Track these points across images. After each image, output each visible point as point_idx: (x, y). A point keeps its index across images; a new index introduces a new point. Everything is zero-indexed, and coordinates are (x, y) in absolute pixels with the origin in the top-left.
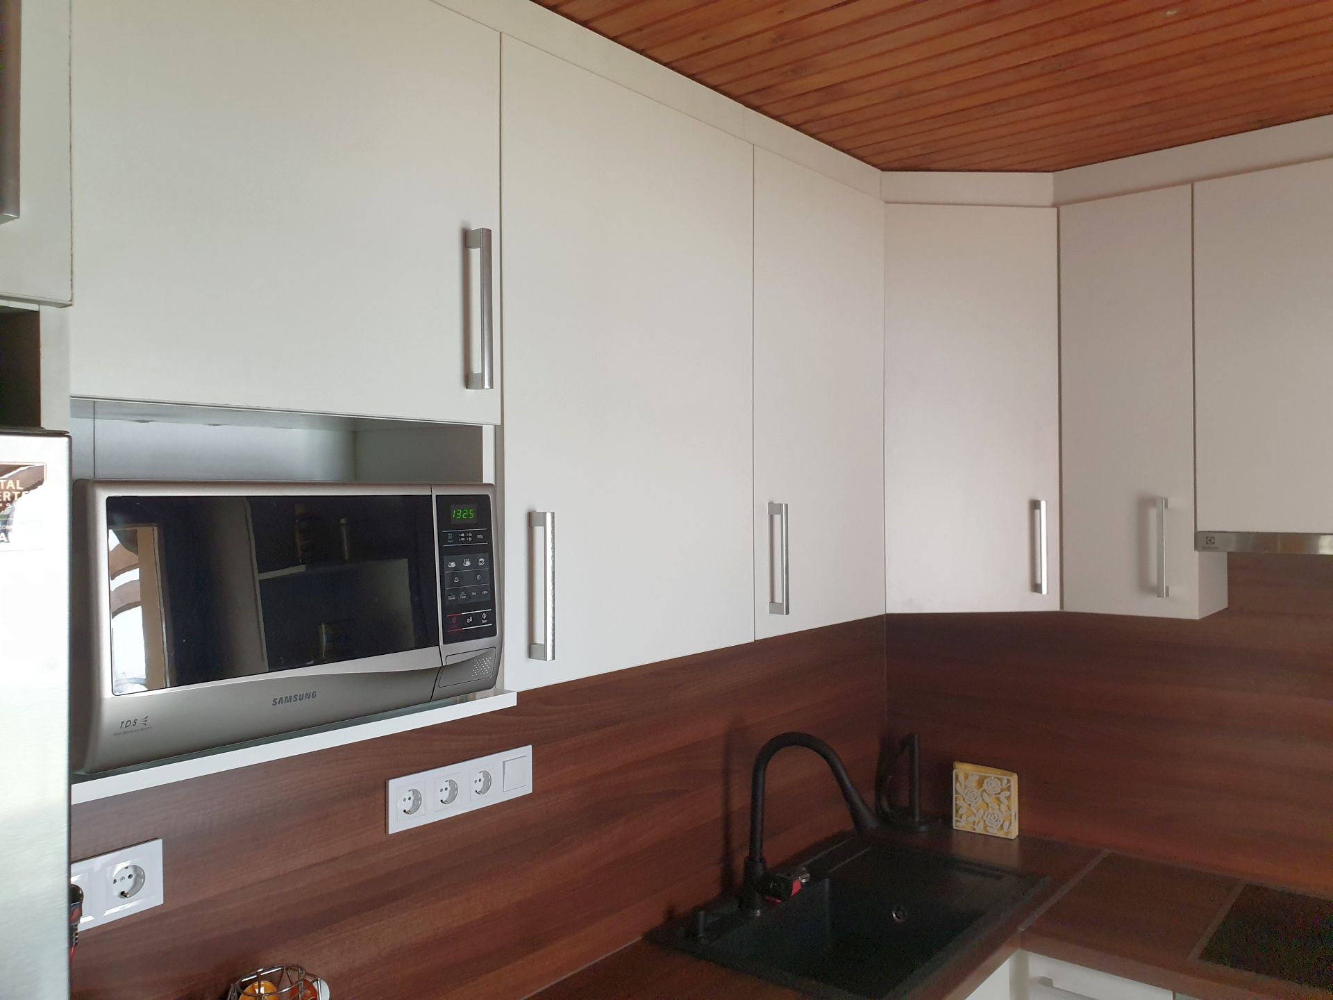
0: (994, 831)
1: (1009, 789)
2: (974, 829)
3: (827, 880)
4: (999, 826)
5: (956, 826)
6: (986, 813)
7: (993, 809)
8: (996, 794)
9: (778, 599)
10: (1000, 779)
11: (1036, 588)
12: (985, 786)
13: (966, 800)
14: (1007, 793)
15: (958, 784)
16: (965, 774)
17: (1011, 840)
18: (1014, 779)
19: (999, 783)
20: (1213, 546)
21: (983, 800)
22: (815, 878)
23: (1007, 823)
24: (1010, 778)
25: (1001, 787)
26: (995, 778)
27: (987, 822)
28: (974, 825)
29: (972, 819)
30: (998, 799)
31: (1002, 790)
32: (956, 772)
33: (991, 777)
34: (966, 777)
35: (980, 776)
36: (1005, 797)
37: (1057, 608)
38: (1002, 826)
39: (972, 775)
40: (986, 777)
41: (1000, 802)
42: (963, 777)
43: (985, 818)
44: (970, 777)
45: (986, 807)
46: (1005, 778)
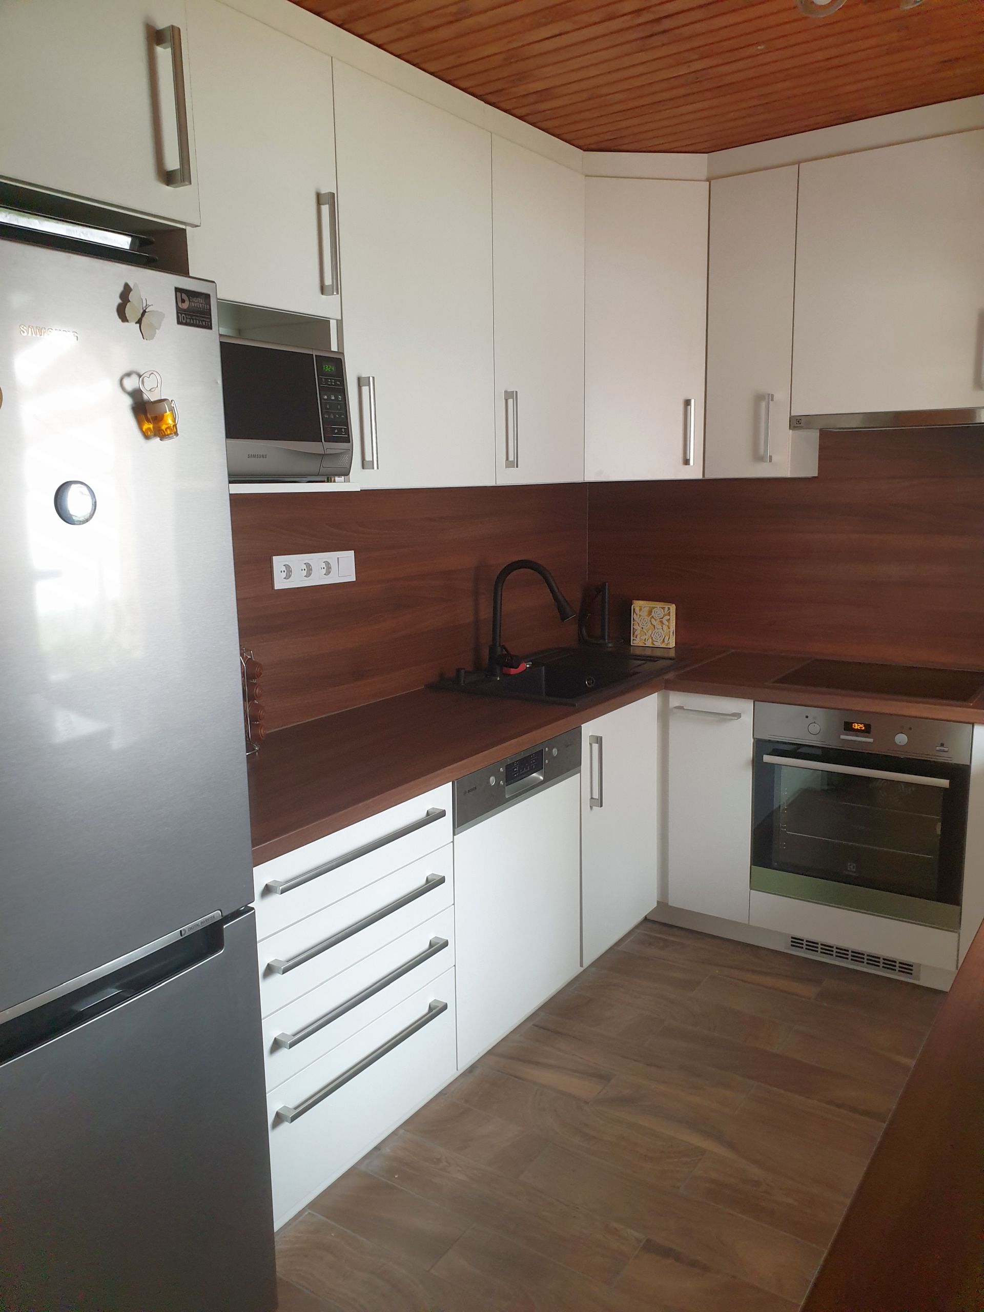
0: (658, 644)
1: (669, 613)
2: (645, 644)
3: (543, 667)
4: (662, 640)
5: (633, 643)
6: (653, 633)
7: (657, 629)
8: (660, 619)
9: (511, 458)
10: (663, 608)
11: (686, 462)
12: (653, 614)
13: (640, 625)
14: (669, 617)
15: (635, 614)
16: (640, 607)
17: (670, 648)
18: (673, 608)
19: (662, 611)
20: (799, 425)
21: (651, 624)
22: (535, 664)
23: (667, 638)
24: (669, 606)
25: (663, 613)
26: (659, 608)
27: (654, 639)
28: (645, 641)
29: (643, 638)
30: (661, 622)
31: (665, 615)
32: (634, 606)
33: (657, 607)
34: (640, 610)
35: (650, 607)
36: (667, 620)
37: (700, 477)
38: (664, 640)
39: (644, 607)
40: (654, 608)
41: (663, 623)
42: (638, 610)
43: (652, 636)
44: (643, 609)
45: (653, 628)
46: (667, 607)
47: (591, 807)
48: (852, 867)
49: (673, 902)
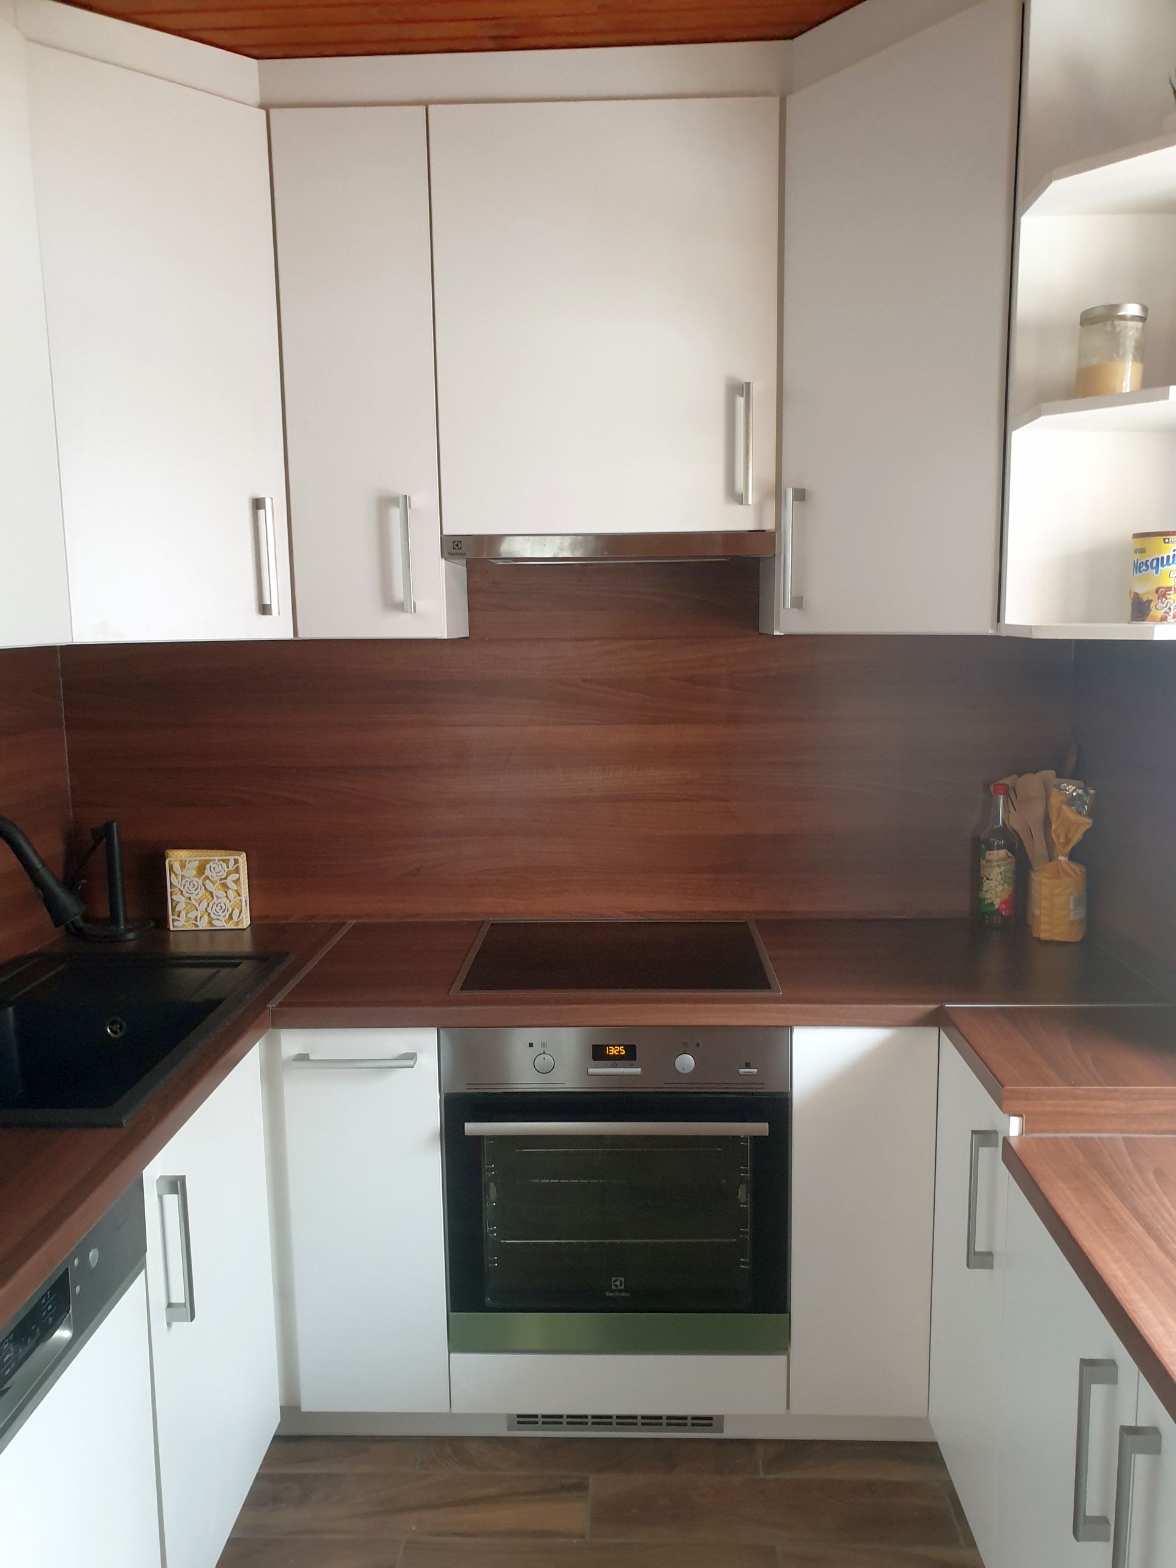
0: (220, 924)
1: (237, 870)
2: (197, 926)
4: (227, 916)
5: (173, 926)
6: (211, 905)
7: (218, 898)
8: (221, 879)
10: (226, 861)
11: (264, 609)
12: (207, 872)
13: (185, 893)
14: (235, 876)
15: (173, 875)
16: (181, 861)
17: (244, 929)
18: (242, 858)
19: (224, 865)
20: (459, 552)
21: (205, 888)
23: (237, 911)
24: (236, 857)
25: (227, 870)
26: (219, 860)
27: (212, 915)
28: (196, 920)
29: (192, 915)
30: (225, 886)
31: (229, 873)
32: (169, 861)
33: (214, 860)
34: (183, 866)
35: (200, 861)
36: (233, 881)
37: (289, 636)
38: (231, 916)
39: (190, 862)
40: (208, 862)
41: (228, 887)
42: (178, 866)
43: (209, 910)
44: (187, 865)
45: (209, 897)
46: (232, 858)
47: (169, 1324)
48: (618, 1283)
49: (309, 1404)
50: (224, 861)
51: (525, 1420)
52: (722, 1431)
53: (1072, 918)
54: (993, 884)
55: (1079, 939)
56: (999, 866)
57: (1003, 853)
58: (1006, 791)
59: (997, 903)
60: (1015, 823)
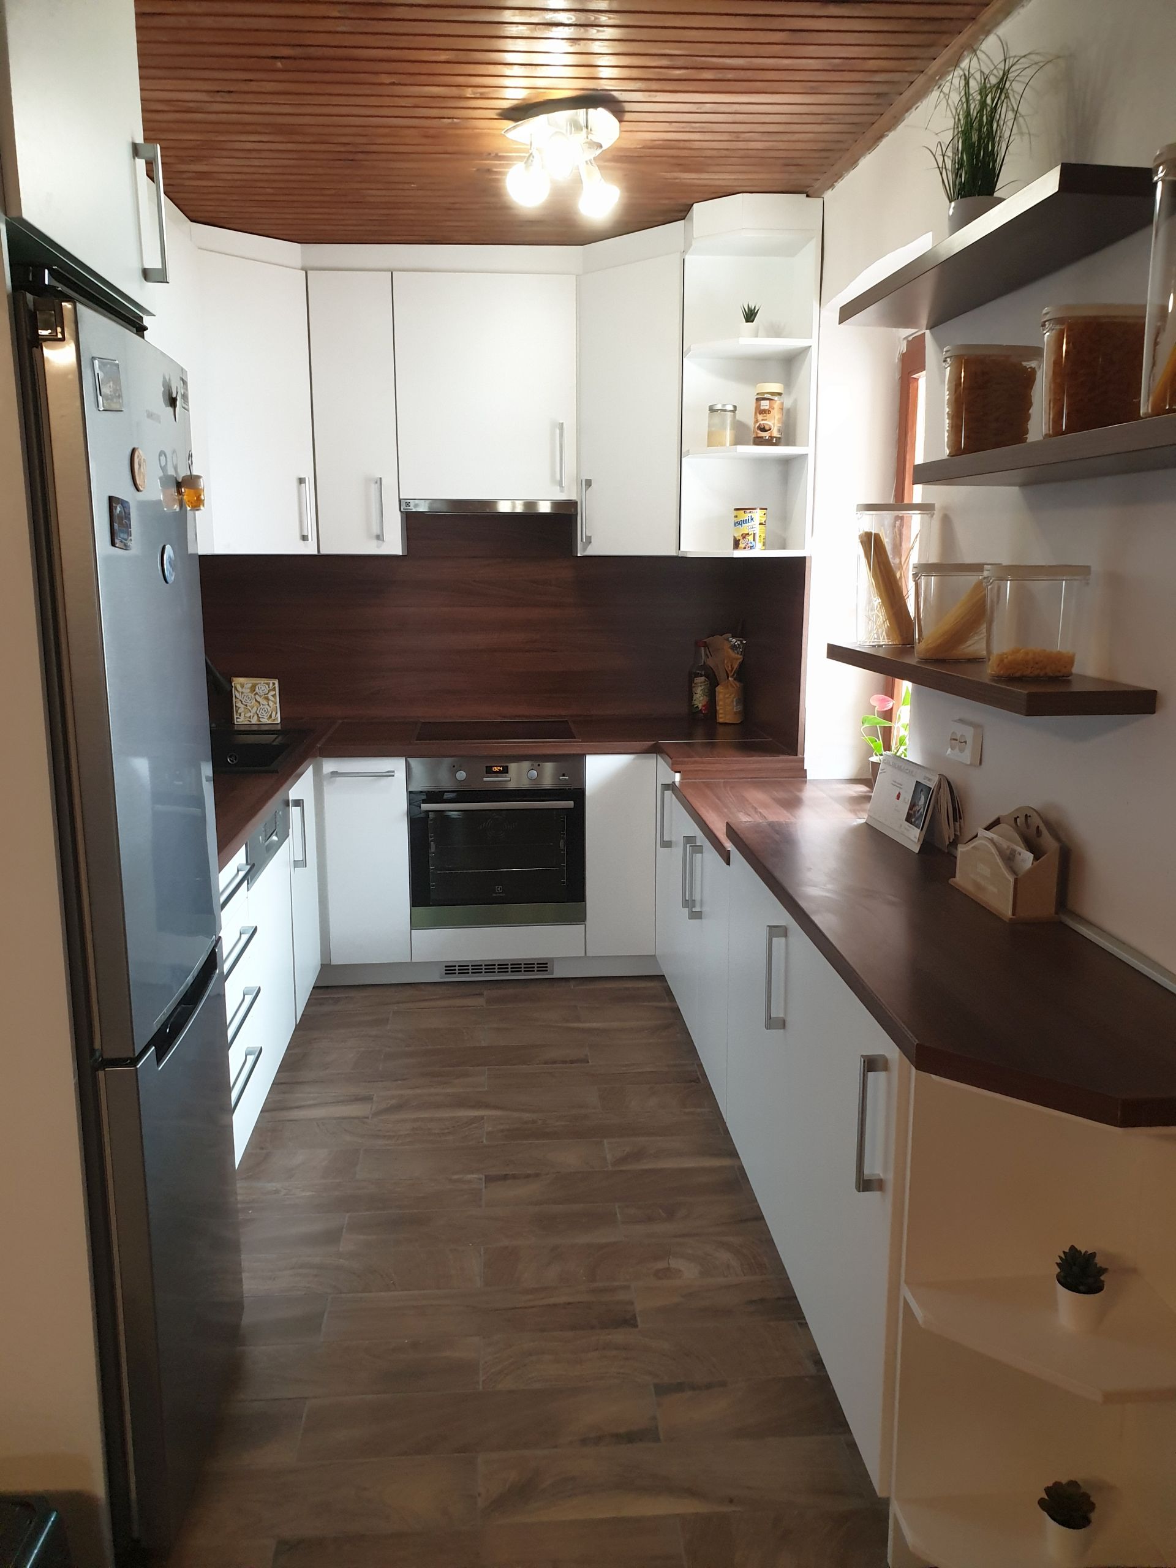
0: (265, 720)
1: (274, 689)
2: (250, 722)
4: (267, 716)
5: (237, 723)
6: (258, 710)
7: (262, 706)
8: (264, 694)
10: (268, 684)
11: (303, 538)
12: (257, 690)
13: (243, 702)
14: (273, 693)
15: (236, 692)
16: (241, 683)
17: (278, 722)
18: (276, 682)
19: (267, 686)
20: (409, 508)
21: (256, 700)
23: (272, 713)
24: (273, 682)
25: (267, 689)
26: (263, 684)
27: (260, 716)
28: (249, 718)
29: (248, 715)
30: (267, 699)
31: (269, 691)
32: (234, 685)
33: (260, 684)
34: (242, 686)
35: (253, 684)
36: (271, 696)
37: (316, 553)
38: (271, 716)
39: (246, 684)
40: (257, 684)
41: (269, 699)
42: (240, 687)
43: (258, 712)
44: (245, 686)
45: (258, 704)
46: (271, 682)
47: (296, 869)
48: (499, 889)
49: (336, 960)
50: (266, 684)
51: (450, 969)
52: (552, 974)
53: (735, 710)
54: (698, 696)
55: (739, 722)
56: (701, 686)
57: (703, 679)
58: (706, 645)
59: (700, 706)
60: (710, 662)
